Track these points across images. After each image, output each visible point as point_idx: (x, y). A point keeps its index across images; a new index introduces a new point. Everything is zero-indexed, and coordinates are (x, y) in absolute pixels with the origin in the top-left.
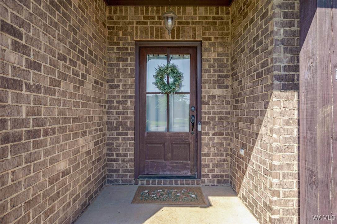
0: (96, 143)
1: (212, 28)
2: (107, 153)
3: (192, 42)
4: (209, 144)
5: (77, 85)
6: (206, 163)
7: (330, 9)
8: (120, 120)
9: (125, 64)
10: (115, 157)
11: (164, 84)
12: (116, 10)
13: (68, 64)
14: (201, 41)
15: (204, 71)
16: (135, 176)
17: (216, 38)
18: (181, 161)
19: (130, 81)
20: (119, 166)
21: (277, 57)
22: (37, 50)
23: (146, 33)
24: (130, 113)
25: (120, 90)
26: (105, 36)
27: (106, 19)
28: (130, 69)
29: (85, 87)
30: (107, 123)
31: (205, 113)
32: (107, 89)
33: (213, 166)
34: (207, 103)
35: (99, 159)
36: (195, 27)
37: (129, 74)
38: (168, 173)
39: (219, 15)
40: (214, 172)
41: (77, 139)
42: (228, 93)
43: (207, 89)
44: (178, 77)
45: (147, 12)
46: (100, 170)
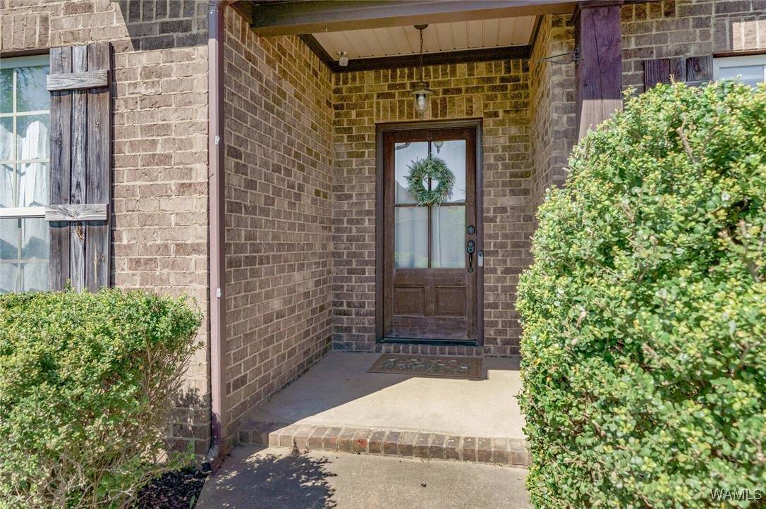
0: (317, 283)
1: (499, 96)
2: (333, 302)
3: (468, 121)
4: (496, 288)
5: (293, 201)
6: (492, 319)
7: (600, 101)
8: (354, 248)
9: (360, 162)
10: (345, 307)
11: (423, 190)
12: (347, 78)
13: (282, 176)
14: (482, 118)
15: (486, 167)
16: (376, 340)
17: (506, 112)
18: (452, 317)
19: (369, 188)
20: (352, 323)
21: (558, 155)
22: (254, 166)
23: (393, 111)
24: (369, 239)
25: (353, 203)
26: (329, 121)
27: (332, 94)
28: (369, 168)
29: (302, 202)
30: (334, 255)
31: (490, 236)
32: (333, 201)
33: (504, 324)
34: (493, 220)
35: (322, 308)
36: (471, 96)
37: (367, 177)
38: (430, 336)
39: (512, 74)
40: (506, 335)
41: (292, 273)
42: (528, 202)
43: (492, 197)
44: (446, 179)
45: (394, 76)
46: (322, 325)
